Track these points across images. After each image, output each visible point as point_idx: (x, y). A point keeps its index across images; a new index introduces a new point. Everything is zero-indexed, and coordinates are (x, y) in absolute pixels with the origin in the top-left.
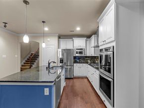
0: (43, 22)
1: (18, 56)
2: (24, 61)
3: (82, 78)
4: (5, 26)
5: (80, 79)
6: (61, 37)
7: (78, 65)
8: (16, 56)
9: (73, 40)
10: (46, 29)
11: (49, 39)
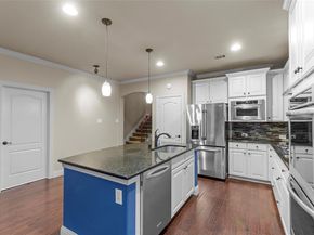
0: (149, 50)
1: (119, 121)
2: (133, 131)
3: (255, 184)
4: (96, 72)
5: (246, 187)
6: (198, 76)
7: (242, 145)
8: (117, 121)
9: (227, 80)
10: (160, 64)
11: (169, 85)
